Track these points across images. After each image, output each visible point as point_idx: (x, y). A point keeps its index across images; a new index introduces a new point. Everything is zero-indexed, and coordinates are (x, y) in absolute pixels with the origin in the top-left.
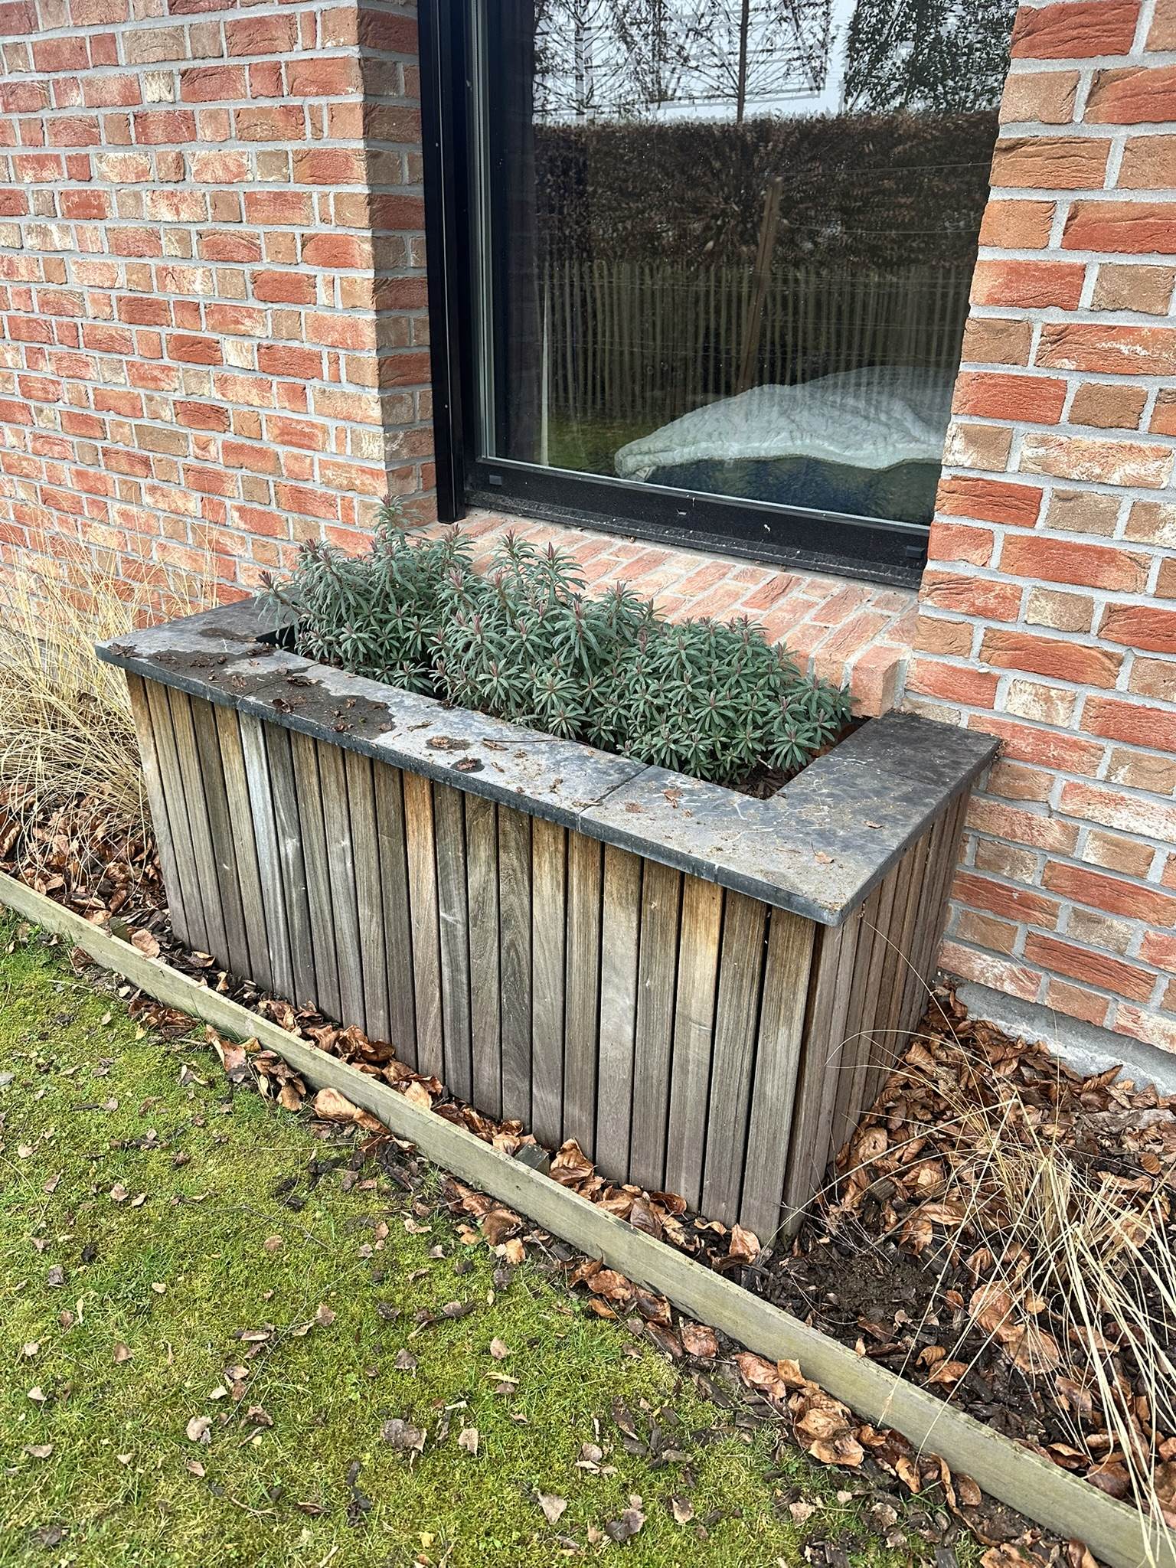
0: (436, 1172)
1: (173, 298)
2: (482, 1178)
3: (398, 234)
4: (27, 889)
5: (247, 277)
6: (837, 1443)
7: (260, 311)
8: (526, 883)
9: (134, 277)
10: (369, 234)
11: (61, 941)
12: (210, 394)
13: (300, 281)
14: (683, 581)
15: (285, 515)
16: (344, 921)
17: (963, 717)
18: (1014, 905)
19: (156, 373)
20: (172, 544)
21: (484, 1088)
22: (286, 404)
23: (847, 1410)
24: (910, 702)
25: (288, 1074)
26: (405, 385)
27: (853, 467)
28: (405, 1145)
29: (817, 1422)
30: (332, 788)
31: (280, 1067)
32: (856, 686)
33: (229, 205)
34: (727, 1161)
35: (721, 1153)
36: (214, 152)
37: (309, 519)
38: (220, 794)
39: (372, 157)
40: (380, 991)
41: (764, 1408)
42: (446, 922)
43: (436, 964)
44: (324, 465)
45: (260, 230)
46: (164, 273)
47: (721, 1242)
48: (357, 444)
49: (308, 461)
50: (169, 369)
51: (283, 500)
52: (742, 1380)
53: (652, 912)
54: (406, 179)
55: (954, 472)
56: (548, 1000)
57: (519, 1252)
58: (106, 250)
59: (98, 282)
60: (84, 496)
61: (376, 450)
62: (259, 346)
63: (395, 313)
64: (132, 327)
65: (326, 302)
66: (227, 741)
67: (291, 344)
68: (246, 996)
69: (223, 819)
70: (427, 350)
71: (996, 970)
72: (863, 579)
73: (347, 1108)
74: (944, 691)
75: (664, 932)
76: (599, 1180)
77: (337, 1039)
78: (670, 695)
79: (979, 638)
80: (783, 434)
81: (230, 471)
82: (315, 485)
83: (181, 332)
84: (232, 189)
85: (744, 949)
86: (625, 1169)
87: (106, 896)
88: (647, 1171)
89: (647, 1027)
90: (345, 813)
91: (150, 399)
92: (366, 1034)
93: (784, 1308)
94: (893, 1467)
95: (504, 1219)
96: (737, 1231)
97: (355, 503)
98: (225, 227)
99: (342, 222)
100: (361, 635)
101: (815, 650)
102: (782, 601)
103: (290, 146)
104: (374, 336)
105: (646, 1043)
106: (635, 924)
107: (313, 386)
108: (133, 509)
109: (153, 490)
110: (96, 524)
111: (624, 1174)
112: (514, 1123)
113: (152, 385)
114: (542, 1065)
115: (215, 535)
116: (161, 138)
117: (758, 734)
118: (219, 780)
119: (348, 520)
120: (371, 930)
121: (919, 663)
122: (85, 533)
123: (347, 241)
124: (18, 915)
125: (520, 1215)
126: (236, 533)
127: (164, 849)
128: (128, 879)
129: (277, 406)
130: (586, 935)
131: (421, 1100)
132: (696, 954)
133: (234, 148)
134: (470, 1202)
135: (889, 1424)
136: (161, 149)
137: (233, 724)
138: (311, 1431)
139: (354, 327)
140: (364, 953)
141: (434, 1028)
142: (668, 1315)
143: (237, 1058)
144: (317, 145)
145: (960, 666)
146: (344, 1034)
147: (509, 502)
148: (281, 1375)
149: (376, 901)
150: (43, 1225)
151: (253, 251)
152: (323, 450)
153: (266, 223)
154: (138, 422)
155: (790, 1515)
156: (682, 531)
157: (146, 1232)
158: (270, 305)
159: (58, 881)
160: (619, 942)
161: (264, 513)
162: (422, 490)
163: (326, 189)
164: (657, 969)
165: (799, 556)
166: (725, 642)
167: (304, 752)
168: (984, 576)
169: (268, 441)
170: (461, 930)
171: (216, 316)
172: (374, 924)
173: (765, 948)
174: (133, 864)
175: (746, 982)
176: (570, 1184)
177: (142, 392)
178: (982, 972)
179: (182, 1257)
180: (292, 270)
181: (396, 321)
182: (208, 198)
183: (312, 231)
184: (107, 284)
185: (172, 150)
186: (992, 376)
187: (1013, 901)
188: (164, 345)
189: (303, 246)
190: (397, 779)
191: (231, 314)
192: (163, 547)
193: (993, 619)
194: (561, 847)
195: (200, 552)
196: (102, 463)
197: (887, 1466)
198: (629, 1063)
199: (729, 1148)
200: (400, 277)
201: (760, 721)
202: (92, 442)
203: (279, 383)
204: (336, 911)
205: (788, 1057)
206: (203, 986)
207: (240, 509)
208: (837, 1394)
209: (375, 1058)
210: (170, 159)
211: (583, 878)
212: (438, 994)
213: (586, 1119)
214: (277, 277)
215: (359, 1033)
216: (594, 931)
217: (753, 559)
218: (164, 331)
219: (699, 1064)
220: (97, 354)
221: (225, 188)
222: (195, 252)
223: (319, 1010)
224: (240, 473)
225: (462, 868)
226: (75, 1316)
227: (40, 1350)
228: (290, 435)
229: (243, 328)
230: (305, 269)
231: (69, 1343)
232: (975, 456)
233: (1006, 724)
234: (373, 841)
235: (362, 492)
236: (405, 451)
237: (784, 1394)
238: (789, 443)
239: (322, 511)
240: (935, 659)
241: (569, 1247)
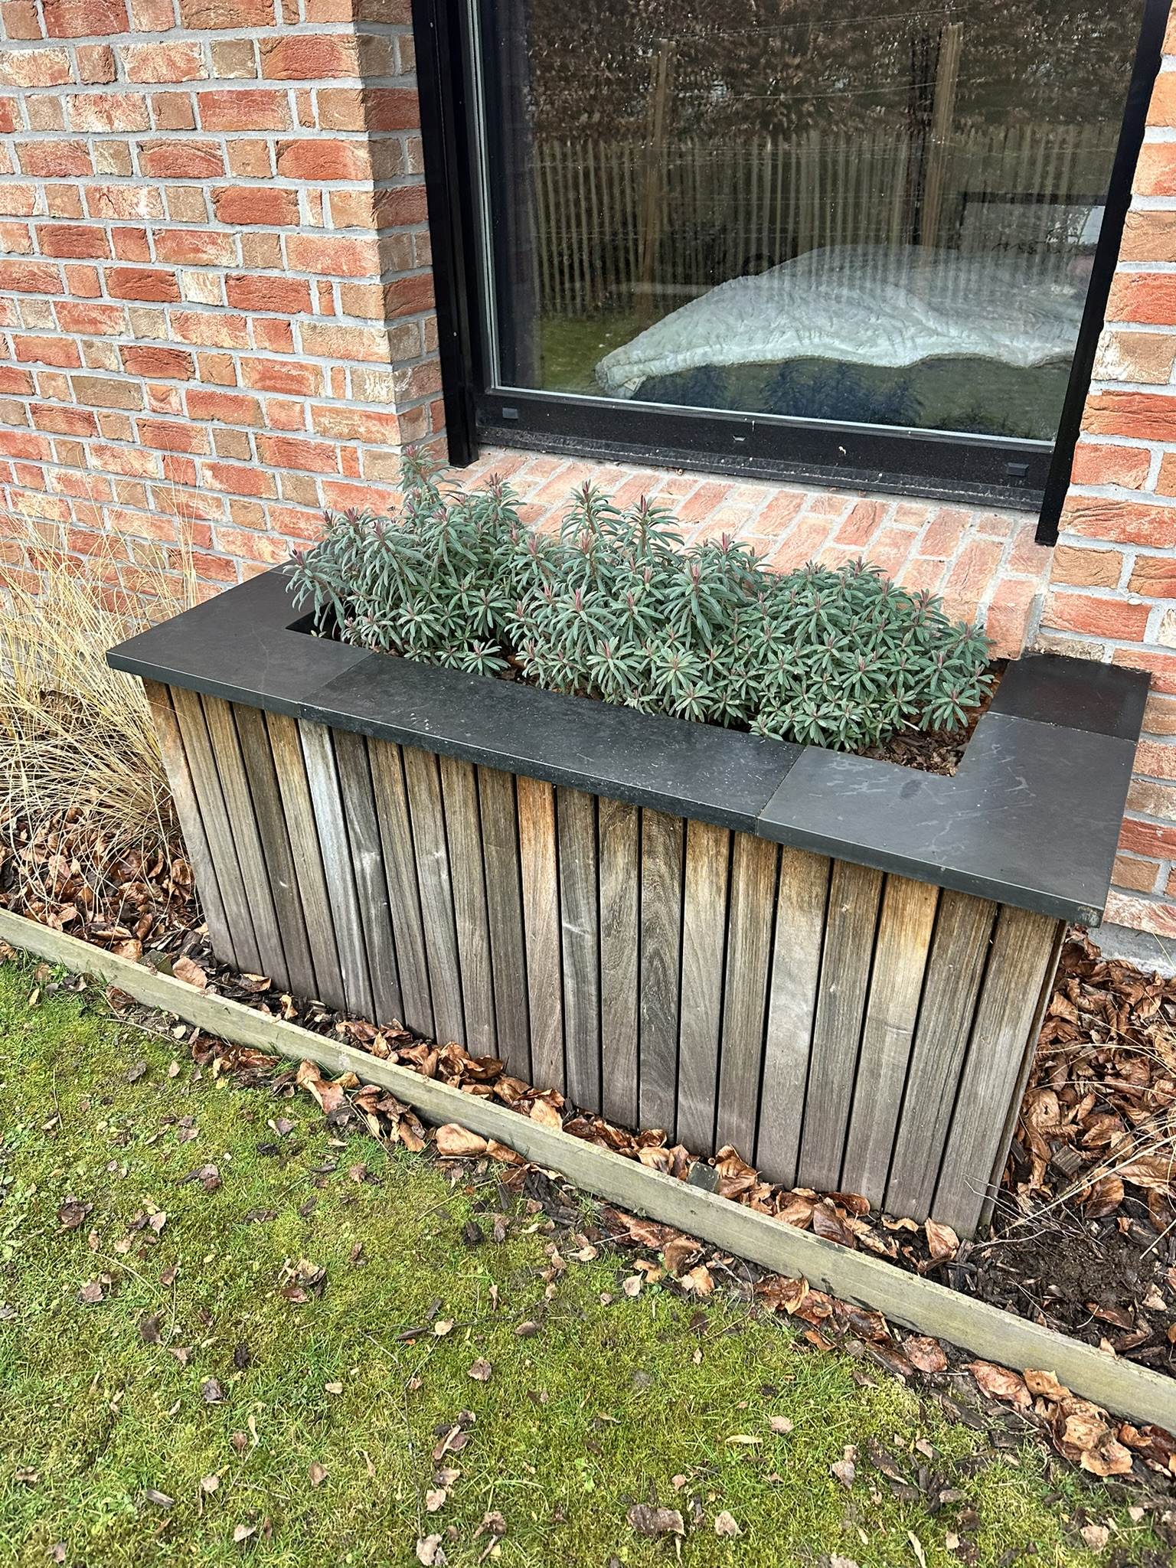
0: (589, 1201)
1: (111, 225)
2: (645, 1203)
3: (394, 136)
4: (40, 927)
5: (207, 195)
6: (1103, 1450)
7: (226, 236)
8: (677, 890)
9: (58, 201)
10: (364, 137)
11: (89, 979)
12: (167, 336)
13: (276, 198)
14: (756, 516)
15: (270, 471)
16: (438, 935)
17: (1106, 652)
18: (1157, 843)
19: (94, 314)
20: (129, 511)
21: (616, 1098)
22: (267, 344)
23: (1104, 1411)
24: (1045, 639)
25: (400, 1109)
26: (410, 313)
27: (871, 367)
28: (552, 1176)
29: (1078, 1430)
30: (422, 794)
31: (389, 1103)
32: (991, 626)
33: (179, 110)
34: (922, 1159)
35: (915, 1153)
36: (154, 45)
37: (301, 474)
38: (274, 809)
39: (364, 42)
40: (485, 1005)
41: (1012, 1418)
42: (571, 933)
43: (557, 975)
44: (317, 412)
45: (221, 138)
46: (96, 196)
47: (918, 1240)
48: (359, 385)
49: (297, 408)
50: (112, 309)
51: (267, 455)
52: (979, 1391)
53: (844, 916)
54: (399, 70)
55: (1104, 386)
56: (701, 1009)
57: (707, 1282)
58: (18, 170)
59: (9, 209)
60: (11, 461)
61: (384, 392)
62: (227, 278)
63: (396, 231)
64: (59, 261)
65: (313, 222)
66: (283, 752)
67: (268, 273)
68: (318, 1019)
69: (278, 834)
70: (429, 271)
71: (1133, 910)
72: (959, 501)
73: (476, 1142)
74: (1085, 625)
75: (857, 935)
76: (765, 1186)
77: (439, 1061)
78: (810, 662)
79: (1128, 566)
80: (789, 334)
81: (198, 425)
82: (309, 434)
83: (124, 264)
84: (180, 89)
85: (962, 951)
86: (793, 1171)
87: (129, 922)
88: (821, 1173)
89: (829, 1032)
90: (439, 823)
91: (89, 345)
92: (466, 1049)
93: (1004, 1307)
94: (1166, 1466)
95: (683, 1247)
96: (930, 1227)
97: (360, 454)
98: (174, 136)
99: (329, 124)
100: (425, 616)
101: (939, 588)
102: (877, 534)
103: (256, 34)
104: (376, 259)
105: (826, 1048)
106: (819, 929)
107: (299, 323)
108: (77, 474)
109: (100, 450)
110: (28, 493)
111: (792, 1177)
112: (655, 1132)
113: (91, 329)
114: (693, 1075)
115: (183, 498)
116: (81, 30)
117: (911, 696)
118: (272, 793)
119: (351, 472)
120: (472, 942)
121: (1058, 597)
122: (15, 504)
123: (336, 148)
124: (31, 955)
125: (696, 1238)
126: (210, 494)
127: (201, 869)
128: (148, 899)
129: (255, 347)
130: (753, 943)
131: (548, 1118)
132: (898, 957)
133: (181, 40)
134: (636, 1231)
135: (1149, 1420)
136: (83, 43)
137: (291, 732)
138: (553, 1531)
139: (351, 250)
140: (463, 967)
141: (554, 1040)
142: (887, 1330)
143: (333, 1097)
144: (292, 32)
145: (1105, 598)
146: (444, 1053)
147: (528, 438)
148: (501, 1471)
149: (480, 914)
150: (178, 1330)
151: (212, 164)
152: (317, 394)
153: (228, 129)
154: (75, 373)
155: (1084, 1543)
156: (740, 458)
157: (297, 1320)
158: (238, 228)
159: (70, 912)
160: (797, 948)
161: (244, 470)
162: (432, 435)
163: (306, 85)
164: (846, 974)
165: (882, 480)
166: (861, 595)
167: (387, 761)
168: (1136, 499)
169: (244, 386)
170: (589, 940)
171: (169, 243)
172: (477, 938)
173: (990, 947)
174: (151, 880)
175: (963, 984)
176: (736, 1198)
177: (78, 337)
178: (1117, 912)
179: (348, 1346)
180: (266, 185)
181: (398, 240)
182: (149, 101)
183: (290, 137)
184: (21, 212)
185: (97, 44)
186: (1156, 277)
187: (1157, 839)
188: (103, 281)
189: (279, 155)
190: (509, 786)
191: (188, 241)
192: (119, 516)
193: (1145, 545)
194: (725, 851)
195: (165, 517)
196: (32, 423)
197: (1158, 1467)
198: (803, 1070)
199: (926, 1147)
200: (399, 187)
201: (912, 681)
202: (15, 398)
203: (255, 320)
204: (428, 925)
205: (1009, 1057)
206: (264, 1015)
207: (213, 468)
208: (1086, 1395)
209: (483, 1076)
210: (95, 56)
211: (753, 882)
212: (559, 1007)
213: (747, 1126)
214: (246, 194)
215: (458, 1050)
216: (765, 936)
217: (828, 486)
218: (101, 265)
219: (894, 1068)
220: (16, 296)
221: (172, 89)
222: (136, 169)
223: (406, 1028)
224: (210, 426)
225: (593, 876)
226: (249, 1437)
227: (221, 1484)
228: (270, 378)
229: (204, 256)
230: (281, 184)
231: (250, 1469)
232: (1132, 367)
233: (1156, 657)
234: (477, 851)
235: (368, 441)
236: (414, 390)
237: (1029, 1402)
238: (796, 344)
239: (318, 464)
240: (1077, 591)
241: (756, 1267)
